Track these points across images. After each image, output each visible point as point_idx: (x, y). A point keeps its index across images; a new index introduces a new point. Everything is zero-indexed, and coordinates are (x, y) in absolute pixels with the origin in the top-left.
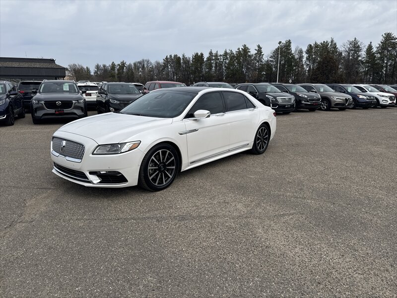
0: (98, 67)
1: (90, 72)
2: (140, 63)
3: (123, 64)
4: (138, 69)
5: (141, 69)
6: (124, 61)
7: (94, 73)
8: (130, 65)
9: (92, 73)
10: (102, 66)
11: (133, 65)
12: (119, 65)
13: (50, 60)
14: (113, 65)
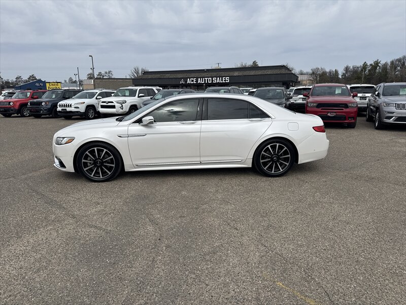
0: (347, 69)
1: (338, 75)
2: (399, 60)
3: (377, 63)
4: (396, 68)
5: (399, 68)
6: (378, 60)
7: (342, 76)
8: (386, 64)
9: (340, 77)
10: (351, 68)
11: (389, 63)
12: (371, 65)
13: (281, 66)
14: (365, 65)
